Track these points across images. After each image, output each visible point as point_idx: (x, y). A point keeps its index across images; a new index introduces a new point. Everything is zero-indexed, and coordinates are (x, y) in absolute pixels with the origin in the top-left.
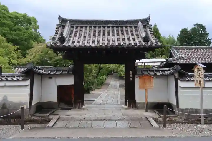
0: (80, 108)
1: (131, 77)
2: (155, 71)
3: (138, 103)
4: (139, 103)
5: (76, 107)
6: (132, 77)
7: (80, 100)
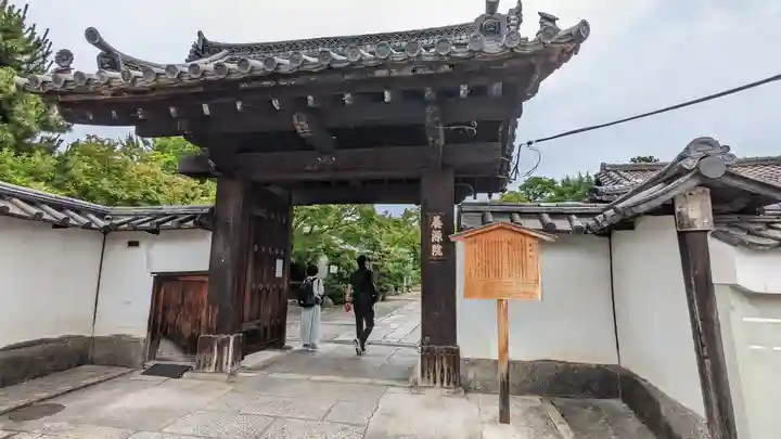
0: (221, 371)
1: (436, 243)
2: (546, 217)
3: (468, 360)
4: (473, 363)
5: (204, 366)
6: (441, 243)
7: (225, 337)
